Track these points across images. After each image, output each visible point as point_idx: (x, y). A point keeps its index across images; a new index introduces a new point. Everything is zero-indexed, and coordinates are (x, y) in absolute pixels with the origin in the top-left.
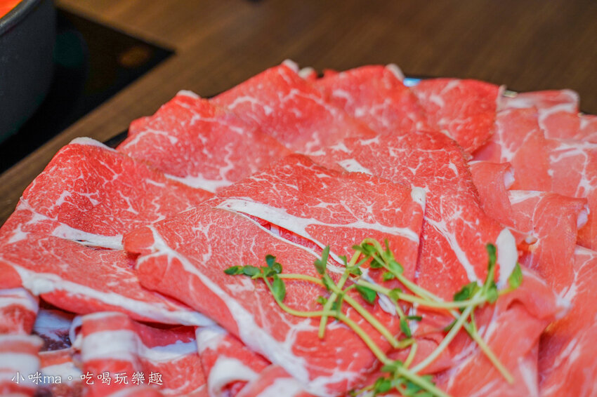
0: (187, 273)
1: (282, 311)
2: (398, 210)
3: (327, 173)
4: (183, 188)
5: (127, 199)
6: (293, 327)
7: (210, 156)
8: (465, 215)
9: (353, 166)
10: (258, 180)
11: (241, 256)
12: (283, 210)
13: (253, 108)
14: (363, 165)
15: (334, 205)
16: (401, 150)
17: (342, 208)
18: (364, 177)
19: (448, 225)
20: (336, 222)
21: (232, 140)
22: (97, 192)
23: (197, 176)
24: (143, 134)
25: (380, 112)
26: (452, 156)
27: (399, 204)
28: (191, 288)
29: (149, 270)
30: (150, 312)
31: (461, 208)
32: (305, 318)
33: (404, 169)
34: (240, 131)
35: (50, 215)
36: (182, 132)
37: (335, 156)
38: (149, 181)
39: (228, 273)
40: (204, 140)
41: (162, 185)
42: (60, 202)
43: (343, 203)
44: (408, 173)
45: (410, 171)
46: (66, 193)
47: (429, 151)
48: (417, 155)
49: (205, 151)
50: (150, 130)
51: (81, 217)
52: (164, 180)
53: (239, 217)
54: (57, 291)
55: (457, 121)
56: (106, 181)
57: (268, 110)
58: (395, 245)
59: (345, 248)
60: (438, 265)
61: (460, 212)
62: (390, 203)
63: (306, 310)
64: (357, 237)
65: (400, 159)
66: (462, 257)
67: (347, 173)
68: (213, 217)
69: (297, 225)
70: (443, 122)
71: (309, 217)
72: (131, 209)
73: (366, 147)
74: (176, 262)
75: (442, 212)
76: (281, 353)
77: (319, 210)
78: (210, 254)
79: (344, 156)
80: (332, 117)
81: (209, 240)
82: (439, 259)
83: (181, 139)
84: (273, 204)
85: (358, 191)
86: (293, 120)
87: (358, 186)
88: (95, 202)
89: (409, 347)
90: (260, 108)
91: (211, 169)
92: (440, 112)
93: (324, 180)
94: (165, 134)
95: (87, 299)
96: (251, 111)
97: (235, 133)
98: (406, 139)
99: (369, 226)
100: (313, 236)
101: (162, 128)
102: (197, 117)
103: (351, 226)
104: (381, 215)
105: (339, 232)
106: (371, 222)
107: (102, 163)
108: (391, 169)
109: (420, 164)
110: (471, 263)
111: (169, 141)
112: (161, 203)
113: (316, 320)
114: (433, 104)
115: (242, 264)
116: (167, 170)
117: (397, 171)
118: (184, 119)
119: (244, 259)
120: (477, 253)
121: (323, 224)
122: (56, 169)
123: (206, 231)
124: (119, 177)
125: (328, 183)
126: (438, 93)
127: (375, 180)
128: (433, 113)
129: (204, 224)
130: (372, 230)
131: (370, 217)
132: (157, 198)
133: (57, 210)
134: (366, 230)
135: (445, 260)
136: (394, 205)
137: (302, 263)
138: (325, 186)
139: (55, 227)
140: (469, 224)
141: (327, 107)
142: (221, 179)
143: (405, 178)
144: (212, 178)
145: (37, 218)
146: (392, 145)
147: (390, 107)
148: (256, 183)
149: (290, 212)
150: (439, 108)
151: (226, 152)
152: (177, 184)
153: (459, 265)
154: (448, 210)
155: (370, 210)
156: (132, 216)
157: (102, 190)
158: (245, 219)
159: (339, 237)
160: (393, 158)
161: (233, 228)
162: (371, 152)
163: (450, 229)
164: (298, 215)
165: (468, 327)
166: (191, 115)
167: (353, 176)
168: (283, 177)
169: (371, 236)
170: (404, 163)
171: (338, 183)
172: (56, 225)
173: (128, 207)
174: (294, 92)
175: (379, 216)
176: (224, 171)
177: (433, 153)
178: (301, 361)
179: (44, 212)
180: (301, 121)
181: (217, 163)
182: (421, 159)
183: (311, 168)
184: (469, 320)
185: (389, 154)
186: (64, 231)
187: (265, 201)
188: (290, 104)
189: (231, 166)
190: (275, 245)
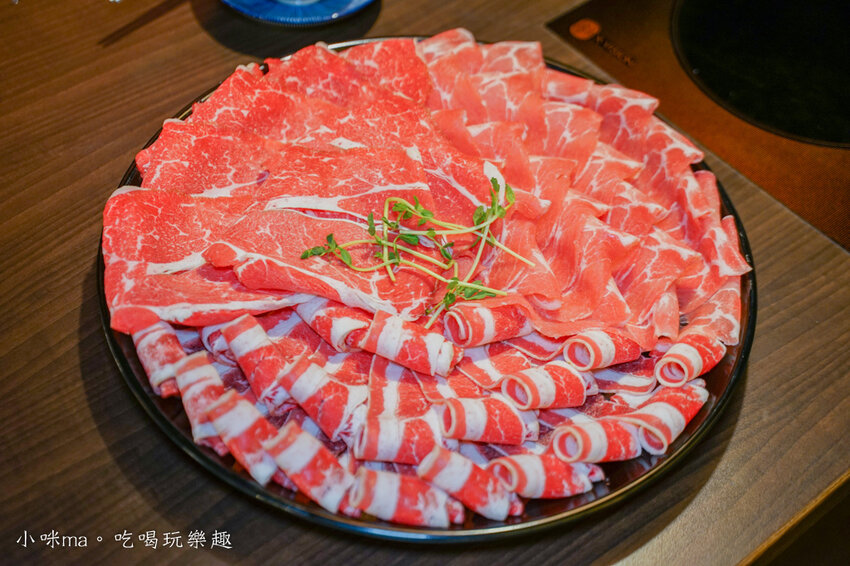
0: (282, 268)
1: (355, 271)
2: (402, 169)
3: (328, 156)
4: (208, 201)
5: (175, 225)
6: (370, 281)
7: (215, 167)
8: (456, 160)
9: (345, 144)
10: (283, 178)
11: (302, 242)
12: (316, 196)
13: (234, 115)
14: (353, 140)
15: (350, 180)
16: (377, 119)
17: (357, 181)
18: (363, 152)
19: (444, 169)
20: (357, 193)
21: (227, 148)
22: (155, 230)
23: (211, 188)
24: (159, 167)
25: (327, 86)
26: (419, 114)
27: (400, 165)
28: (292, 277)
29: (252, 275)
30: (265, 305)
31: (449, 154)
32: (373, 272)
33: (388, 135)
34: (230, 138)
35: (139, 260)
36: (189, 154)
37: (324, 139)
38: (183, 205)
39: (303, 258)
40: (206, 155)
41: (193, 205)
42: (139, 246)
43: (356, 176)
44: (394, 138)
45: (394, 136)
46: (140, 238)
47: (398, 115)
48: (391, 120)
49: (210, 165)
50: (164, 162)
51: (156, 252)
52: (192, 200)
53: (287, 212)
54: (195, 314)
55: (396, 78)
56: (156, 217)
57: (245, 113)
58: (413, 196)
59: (373, 210)
60: (448, 202)
61: (450, 158)
62: (393, 166)
63: (371, 266)
64: (379, 199)
65: (380, 127)
66: (463, 190)
67: (345, 151)
68: (267, 219)
69: (330, 204)
70: (383, 81)
71: (336, 196)
72: (181, 233)
73: (345, 124)
74: (269, 262)
75: (435, 161)
76: (374, 301)
77: (341, 188)
78: (281, 248)
79: (332, 137)
80: (293, 102)
81: (274, 238)
82: (446, 197)
83: (191, 161)
84: (307, 194)
85: (364, 163)
86: (265, 114)
87: (361, 159)
88: (157, 237)
89: (453, 266)
90: (238, 113)
91: (219, 178)
92: (377, 73)
93: (330, 162)
94: (178, 161)
95: (217, 312)
96: (233, 119)
97: (227, 141)
98: (373, 109)
99: (385, 188)
100: (345, 209)
101: (173, 157)
102: (194, 138)
103: (370, 192)
104: (390, 177)
105: (362, 200)
106: (386, 184)
107: (146, 203)
108: (377, 137)
109: (399, 128)
110: (472, 193)
111: (183, 166)
112: (201, 220)
113: (384, 270)
114: (369, 67)
115: (306, 248)
116: (190, 191)
117: (383, 138)
118: (186, 143)
119: (306, 243)
120: (474, 186)
121: (348, 197)
122: (121, 221)
123: (268, 231)
124: (163, 210)
125: (335, 164)
126: (370, 58)
127: (372, 150)
128: (372, 75)
129: (264, 226)
130: (388, 191)
131: (383, 182)
132: (196, 217)
133: (141, 252)
134: (383, 192)
135: (451, 196)
136: (397, 167)
137: (346, 232)
138: (335, 167)
139: (146, 267)
140: (460, 165)
141: (287, 95)
142: (230, 184)
143: (394, 142)
144: (223, 185)
145: (132, 265)
146: (366, 117)
147: (334, 79)
148: (283, 181)
149: (321, 196)
150: (375, 70)
151: (225, 159)
152: (203, 200)
153: (464, 197)
154: (440, 159)
155: (380, 175)
156: (185, 238)
157: (156, 226)
158: (292, 213)
159: (365, 204)
160: (373, 128)
161: (287, 223)
162: (352, 128)
163: (447, 173)
164: (327, 196)
165: (489, 239)
166: (189, 138)
167: (351, 152)
168: (301, 170)
169: (390, 196)
170: (384, 130)
171: (343, 162)
172: (146, 265)
173: (178, 232)
174: (257, 91)
175: (390, 179)
176: (230, 176)
177: (403, 116)
178: (389, 302)
179: (133, 258)
180: (271, 113)
181: (222, 171)
182: (396, 122)
183: (313, 157)
184: (489, 235)
185: (368, 126)
186: (153, 269)
187: (300, 193)
188: (259, 101)
189: (234, 171)
190: (319, 225)
